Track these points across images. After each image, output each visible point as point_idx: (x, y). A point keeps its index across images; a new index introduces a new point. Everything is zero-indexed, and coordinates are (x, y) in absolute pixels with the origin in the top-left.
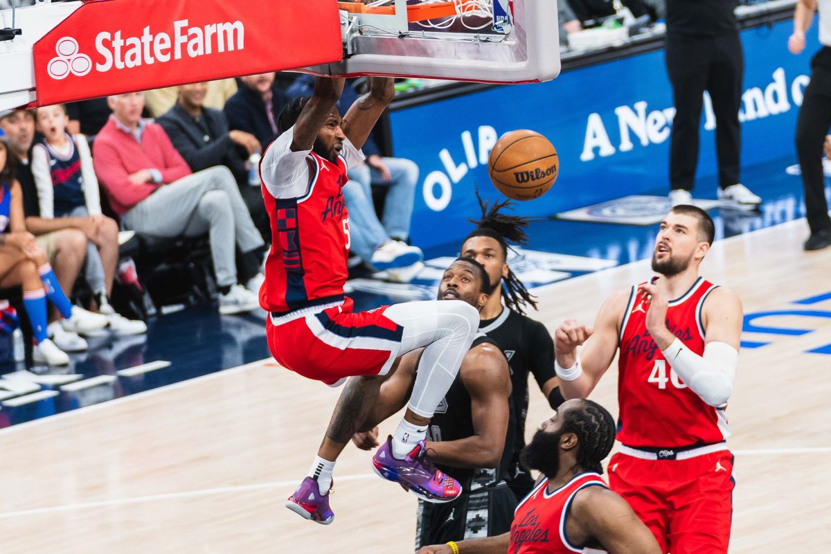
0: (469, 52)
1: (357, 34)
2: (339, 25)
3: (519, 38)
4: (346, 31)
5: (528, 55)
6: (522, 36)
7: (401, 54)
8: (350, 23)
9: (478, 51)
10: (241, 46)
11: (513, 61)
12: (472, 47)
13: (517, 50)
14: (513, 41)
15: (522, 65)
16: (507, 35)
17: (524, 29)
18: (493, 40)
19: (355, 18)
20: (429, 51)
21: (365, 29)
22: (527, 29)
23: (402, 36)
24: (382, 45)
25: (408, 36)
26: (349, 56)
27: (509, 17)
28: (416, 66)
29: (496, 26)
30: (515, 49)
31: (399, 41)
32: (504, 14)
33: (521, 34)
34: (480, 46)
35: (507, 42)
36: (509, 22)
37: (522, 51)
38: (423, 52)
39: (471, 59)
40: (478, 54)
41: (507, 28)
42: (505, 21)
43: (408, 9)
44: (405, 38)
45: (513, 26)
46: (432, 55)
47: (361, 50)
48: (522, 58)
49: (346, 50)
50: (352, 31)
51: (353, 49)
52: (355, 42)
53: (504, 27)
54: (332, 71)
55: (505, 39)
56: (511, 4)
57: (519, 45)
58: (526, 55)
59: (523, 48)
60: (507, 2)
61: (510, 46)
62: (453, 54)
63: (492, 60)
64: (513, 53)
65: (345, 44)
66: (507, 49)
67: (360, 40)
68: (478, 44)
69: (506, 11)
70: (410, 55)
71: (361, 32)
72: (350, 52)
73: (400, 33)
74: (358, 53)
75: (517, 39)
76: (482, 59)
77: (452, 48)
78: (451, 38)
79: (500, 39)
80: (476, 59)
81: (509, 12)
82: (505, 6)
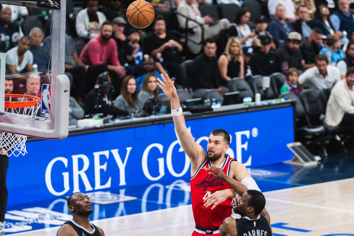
0: (30, 124)
3: (52, 120)
5: (55, 127)
6: (53, 119)
7: (1, 121)
9: (34, 124)
11: (48, 129)
12: (31, 122)
13: (50, 125)
14: (49, 121)
15: (52, 131)
16: (47, 118)
17: (54, 116)
18: (41, 119)
20: (13, 122)
22: (55, 116)
23: (1, 114)
25: (4, 114)
27: (48, 110)
28: (6, 127)
29: (42, 114)
30: (49, 124)
32: (46, 109)
33: (53, 118)
34: (35, 121)
35: (46, 121)
36: (48, 113)
37: (53, 125)
38: (9, 121)
39: (30, 126)
40: (33, 125)
41: (47, 115)
42: (46, 112)
43: (5, 103)
44: (3, 115)
45: (50, 114)
48: (52, 128)
53: (45, 115)
55: (46, 120)
56: (49, 105)
57: (51, 123)
58: (54, 127)
59: (53, 124)
60: (48, 104)
61: (47, 123)
62: (23, 124)
63: (39, 128)
64: (48, 126)
66: (46, 124)
68: (34, 121)
69: (47, 108)
70: (4, 122)
73: (1, 112)
75: (50, 120)
76: (35, 127)
77: (22, 121)
78: (23, 117)
79: (43, 119)
80: (32, 127)
81: (48, 108)
82: (47, 106)
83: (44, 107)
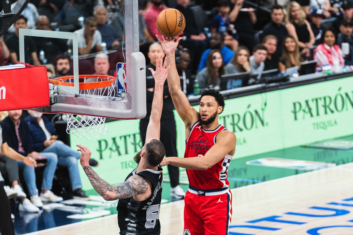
0: (106, 104)
1: (56, 94)
2: (48, 90)
4: (52, 92)
6: (130, 99)
7: (76, 104)
8: (53, 89)
9: (110, 104)
10: (4, 98)
11: (125, 109)
12: (107, 103)
13: (128, 105)
14: (125, 101)
15: (129, 111)
16: (123, 98)
17: (131, 95)
18: (117, 99)
19: (56, 87)
20: (88, 103)
21: (60, 92)
23: (76, 96)
24: (67, 100)
25: (79, 96)
26: (53, 104)
27: (124, 89)
28: (82, 110)
29: (118, 93)
30: (126, 104)
31: (75, 98)
32: (122, 88)
33: (129, 98)
34: (111, 102)
35: (123, 101)
36: (124, 92)
37: (130, 105)
38: (85, 103)
39: (106, 107)
40: (110, 105)
41: (123, 95)
42: (122, 92)
43: (80, 84)
44: (78, 97)
45: (126, 94)
46: (89, 105)
47: (58, 101)
48: (130, 108)
49: (51, 101)
50: (54, 93)
51: (54, 101)
52: (55, 98)
53: (122, 94)
54: (45, 110)
55: (122, 100)
56: (125, 84)
57: (128, 103)
58: (131, 107)
59: (130, 104)
60: (124, 83)
61: (124, 102)
62: (99, 105)
63: (116, 109)
64: (125, 107)
65: (51, 98)
66: (123, 104)
67: (57, 97)
68: (110, 101)
70: (80, 104)
71: (58, 94)
72: (53, 102)
73: (76, 94)
74: (57, 102)
75: (127, 99)
76: (111, 108)
77: (98, 102)
78: (98, 98)
79: (120, 100)
80: (109, 108)
81: (124, 87)
82: (123, 85)
83: (120, 86)
